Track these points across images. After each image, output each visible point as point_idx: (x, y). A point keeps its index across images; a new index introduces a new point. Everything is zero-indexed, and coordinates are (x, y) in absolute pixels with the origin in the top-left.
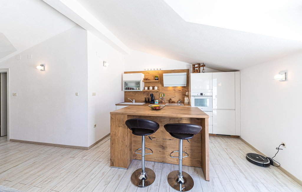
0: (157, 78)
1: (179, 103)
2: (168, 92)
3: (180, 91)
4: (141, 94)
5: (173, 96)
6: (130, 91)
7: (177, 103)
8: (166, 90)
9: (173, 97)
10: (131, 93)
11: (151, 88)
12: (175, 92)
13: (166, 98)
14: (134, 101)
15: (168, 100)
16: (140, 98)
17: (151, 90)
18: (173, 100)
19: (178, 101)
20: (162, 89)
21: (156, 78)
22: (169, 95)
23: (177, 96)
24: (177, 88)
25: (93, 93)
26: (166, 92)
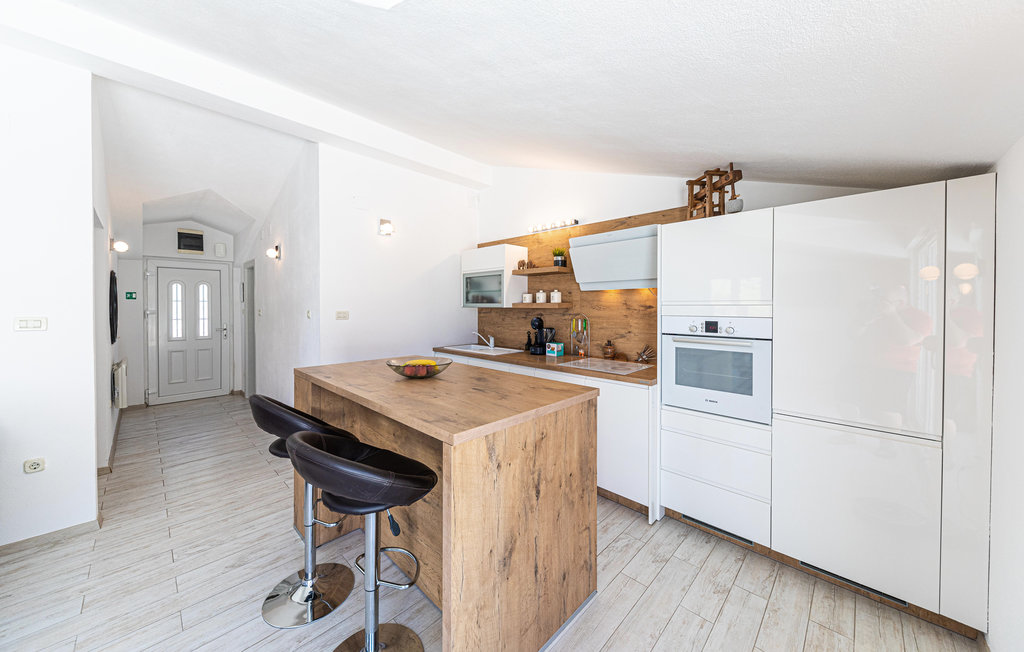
0: (559, 258)
1: (644, 361)
2: (601, 313)
3: (651, 307)
4: (518, 318)
5: (623, 332)
6: (492, 309)
7: (636, 361)
8: (595, 303)
9: (622, 336)
10: (493, 314)
11: (540, 297)
12: (628, 312)
13: (595, 337)
14: (492, 340)
15: (602, 344)
16: (515, 332)
17: (541, 304)
18: (621, 345)
19: (640, 355)
20: (582, 300)
21: (555, 258)
22: (605, 325)
23: (636, 331)
24: (637, 297)
25: (339, 313)
26: (596, 313)
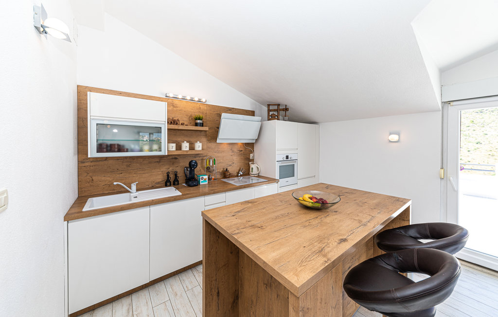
1: (241, 176)
2: (222, 154)
3: (242, 151)
5: (230, 163)
7: (238, 176)
8: (216, 149)
9: (230, 165)
11: (185, 146)
12: (232, 154)
13: (218, 168)
14: (134, 187)
15: (221, 171)
17: (187, 151)
18: (231, 170)
19: (238, 173)
20: (208, 148)
21: (195, 121)
22: (222, 161)
23: (236, 162)
24: (236, 146)
